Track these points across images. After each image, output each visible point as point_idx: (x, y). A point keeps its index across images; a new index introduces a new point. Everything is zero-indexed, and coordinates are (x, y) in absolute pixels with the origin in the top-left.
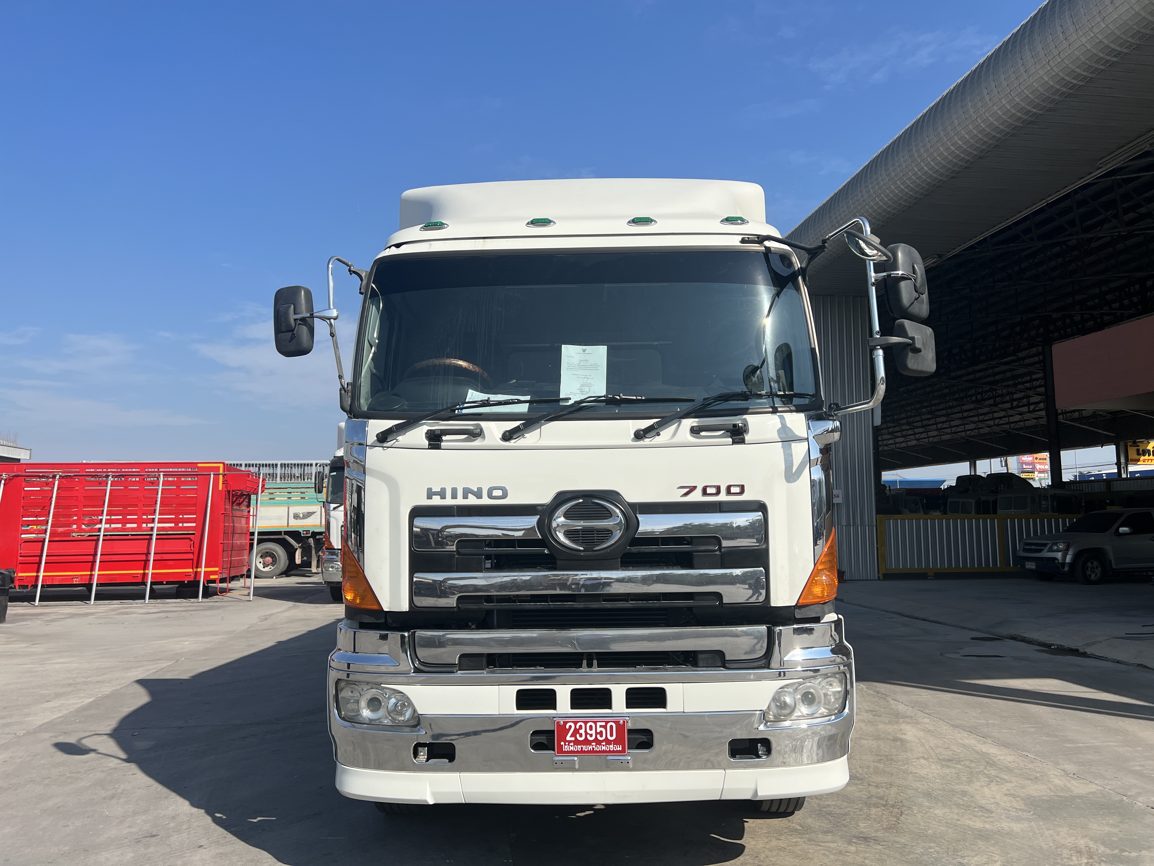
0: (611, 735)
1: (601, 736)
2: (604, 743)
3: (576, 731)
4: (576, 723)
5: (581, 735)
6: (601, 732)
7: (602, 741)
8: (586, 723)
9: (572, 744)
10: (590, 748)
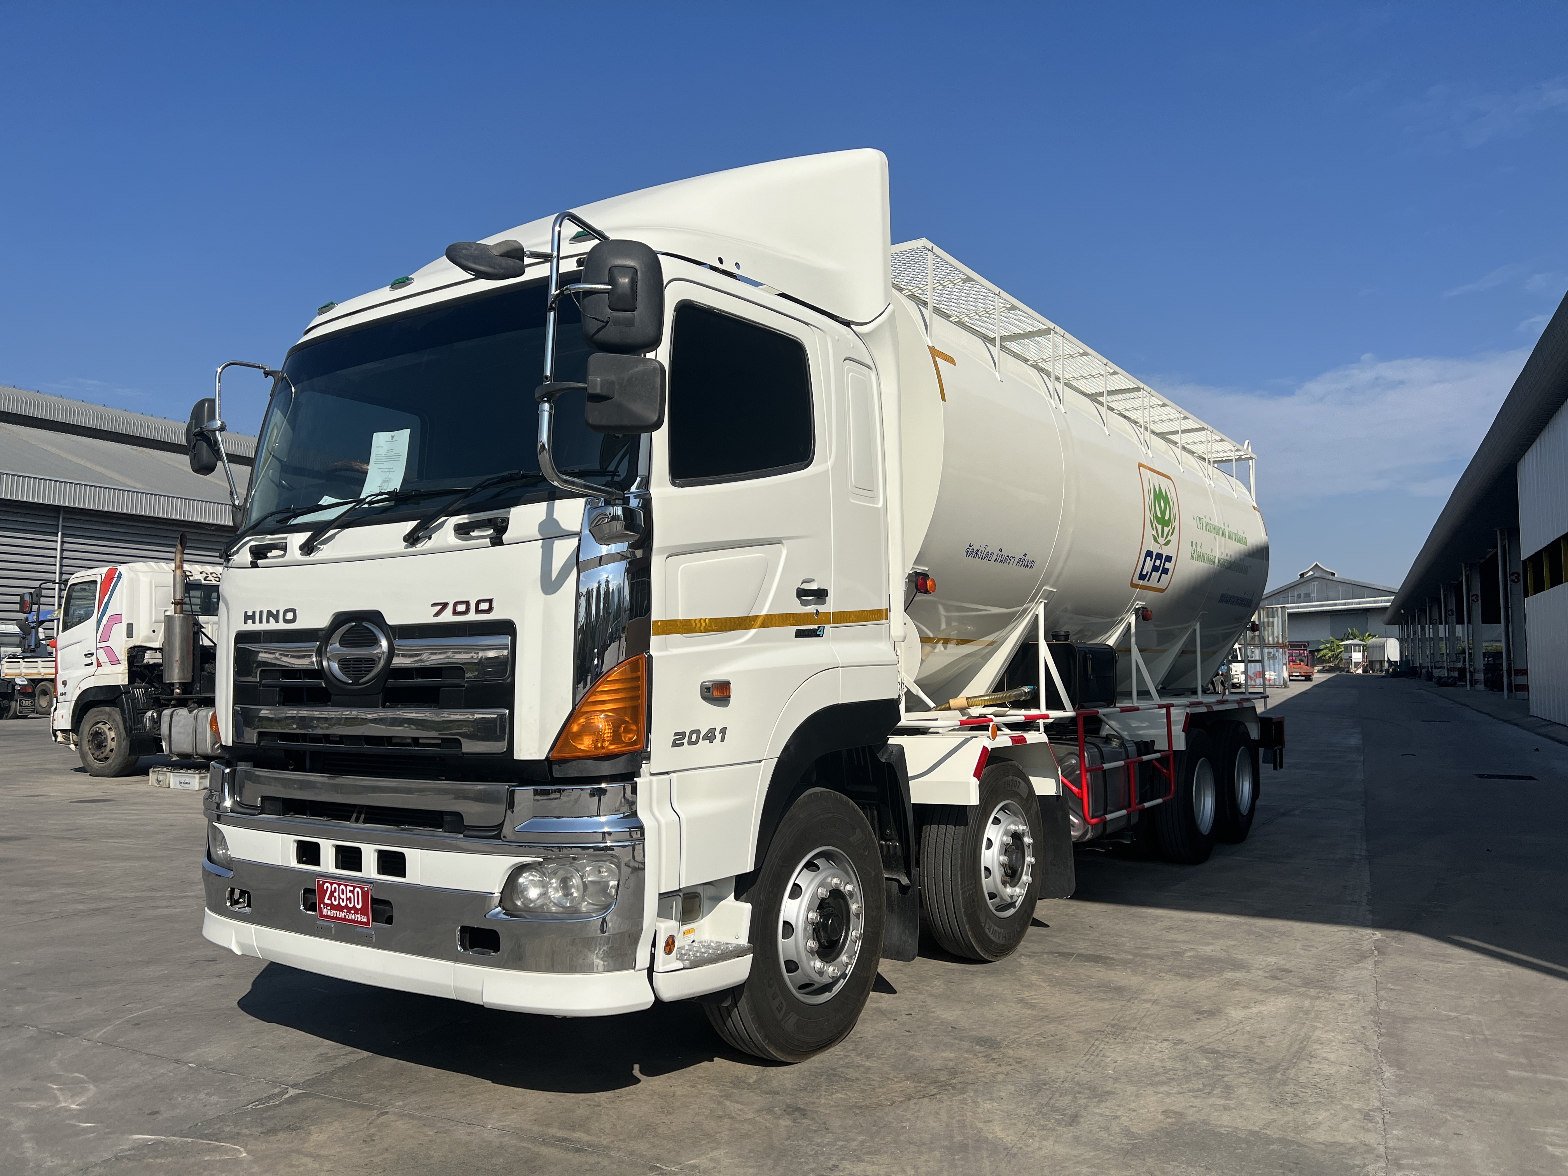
0: (358, 904)
1: (350, 903)
2: (352, 912)
3: (332, 893)
4: (332, 884)
5: (335, 900)
6: (350, 897)
7: (351, 909)
8: (339, 885)
9: (329, 908)
10: (343, 914)
